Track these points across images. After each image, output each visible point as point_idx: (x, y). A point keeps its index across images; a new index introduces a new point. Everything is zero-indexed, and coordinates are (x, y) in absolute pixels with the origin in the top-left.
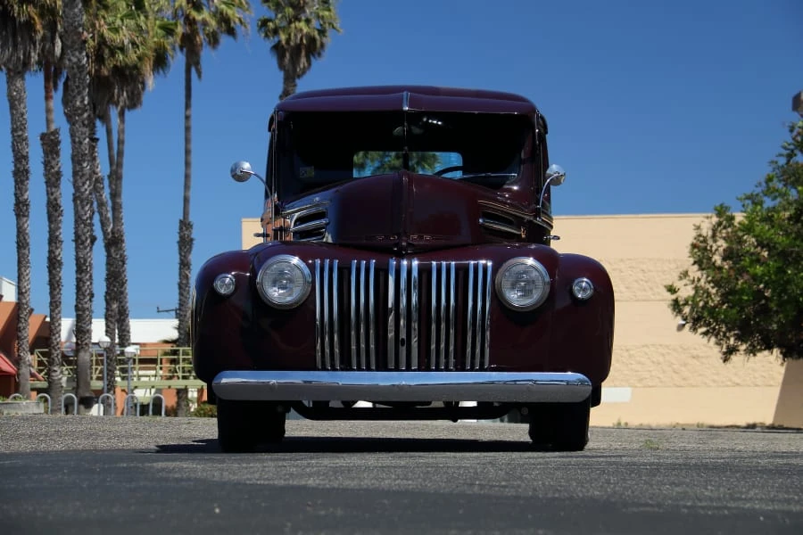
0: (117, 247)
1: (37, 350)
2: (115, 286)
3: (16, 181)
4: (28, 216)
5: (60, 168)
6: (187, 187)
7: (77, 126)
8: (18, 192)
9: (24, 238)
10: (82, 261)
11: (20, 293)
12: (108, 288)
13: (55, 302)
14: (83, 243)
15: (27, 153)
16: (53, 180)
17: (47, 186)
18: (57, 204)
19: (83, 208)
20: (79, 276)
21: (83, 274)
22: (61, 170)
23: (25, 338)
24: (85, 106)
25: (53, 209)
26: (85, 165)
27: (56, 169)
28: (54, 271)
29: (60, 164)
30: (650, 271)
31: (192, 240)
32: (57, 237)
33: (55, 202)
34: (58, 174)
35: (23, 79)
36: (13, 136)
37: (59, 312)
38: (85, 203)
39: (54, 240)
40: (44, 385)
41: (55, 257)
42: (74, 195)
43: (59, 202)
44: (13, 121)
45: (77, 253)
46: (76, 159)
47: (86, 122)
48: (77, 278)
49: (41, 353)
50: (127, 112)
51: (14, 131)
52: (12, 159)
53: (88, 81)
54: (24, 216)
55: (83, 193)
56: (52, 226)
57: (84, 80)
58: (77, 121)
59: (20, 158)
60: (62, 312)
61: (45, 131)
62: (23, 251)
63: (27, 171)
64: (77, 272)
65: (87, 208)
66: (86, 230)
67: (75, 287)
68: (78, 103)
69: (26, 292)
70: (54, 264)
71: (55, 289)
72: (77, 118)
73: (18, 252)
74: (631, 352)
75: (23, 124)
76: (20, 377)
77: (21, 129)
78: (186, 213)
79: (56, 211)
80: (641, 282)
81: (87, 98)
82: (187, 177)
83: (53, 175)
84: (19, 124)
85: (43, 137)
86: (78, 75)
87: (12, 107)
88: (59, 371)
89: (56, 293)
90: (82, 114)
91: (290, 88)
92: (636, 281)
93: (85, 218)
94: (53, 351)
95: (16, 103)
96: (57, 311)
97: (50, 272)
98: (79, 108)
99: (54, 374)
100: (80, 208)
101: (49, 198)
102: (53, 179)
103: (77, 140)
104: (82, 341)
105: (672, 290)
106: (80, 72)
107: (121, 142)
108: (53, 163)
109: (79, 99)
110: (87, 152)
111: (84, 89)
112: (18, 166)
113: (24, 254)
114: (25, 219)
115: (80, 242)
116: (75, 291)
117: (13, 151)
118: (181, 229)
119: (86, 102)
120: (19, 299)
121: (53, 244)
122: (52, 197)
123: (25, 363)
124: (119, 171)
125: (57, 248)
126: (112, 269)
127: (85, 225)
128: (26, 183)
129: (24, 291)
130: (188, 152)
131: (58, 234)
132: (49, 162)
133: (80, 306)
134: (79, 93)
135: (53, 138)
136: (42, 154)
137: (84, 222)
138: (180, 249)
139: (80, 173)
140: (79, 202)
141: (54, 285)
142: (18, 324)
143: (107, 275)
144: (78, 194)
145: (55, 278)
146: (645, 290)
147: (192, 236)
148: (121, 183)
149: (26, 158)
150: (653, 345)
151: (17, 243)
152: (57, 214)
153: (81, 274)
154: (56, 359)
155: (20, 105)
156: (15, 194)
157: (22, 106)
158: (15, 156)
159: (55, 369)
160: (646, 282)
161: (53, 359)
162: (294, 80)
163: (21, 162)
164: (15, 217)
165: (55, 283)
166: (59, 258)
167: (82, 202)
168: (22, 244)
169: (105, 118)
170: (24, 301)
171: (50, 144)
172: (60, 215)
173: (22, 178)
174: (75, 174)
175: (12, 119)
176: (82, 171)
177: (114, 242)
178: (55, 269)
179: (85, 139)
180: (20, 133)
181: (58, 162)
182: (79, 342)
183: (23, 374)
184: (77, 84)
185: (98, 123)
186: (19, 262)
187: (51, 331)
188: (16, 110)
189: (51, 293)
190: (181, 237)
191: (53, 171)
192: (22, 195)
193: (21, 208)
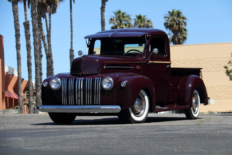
0: (49, 58)
1: (26, 92)
2: (49, 71)
3: (16, 38)
4: (20, 49)
5: (30, 33)
6: (72, 38)
7: (34, 20)
8: (17, 41)
9: (19, 56)
10: (37, 63)
11: (18, 74)
12: (47, 71)
13: (30, 76)
14: (37, 58)
15: (19, 29)
17: (26, 39)
18: (29, 45)
19: (36, 46)
20: (36, 68)
21: (37, 67)
22: (30, 34)
23: (21, 88)
24: (36, 13)
25: (28, 46)
26: (37, 32)
27: (29, 34)
28: (29, 67)
29: (30, 32)
30: (220, 61)
31: (74, 55)
32: (30, 55)
33: (29, 44)
34: (29, 35)
35: (17, 5)
36: (15, 23)
37: (31, 80)
38: (37, 45)
39: (29, 57)
40: (27, 102)
41: (29, 62)
42: (34, 42)
43: (30, 44)
44: (15, 19)
45: (35, 60)
46: (34, 30)
47: (37, 18)
48: (35, 69)
49: (27, 92)
50: (51, 14)
51: (15, 22)
52: (15, 31)
53: (37, 5)
54: (19, 49)
55: (36, 41)
56: (28, 52)
57: (36, 4)
58: (34, 18)
59: (17, 30)
60: (32, 79)
61: (25, 21)
62: (19, 60)
63: (19, 35)
64: (35, 67)
65: (38, 46)
66: (38, 53)
67: (35, 72)
68: (34, 12)
69: (20, 73)
70: (29, 64)
71: (30, 72)
72: (34, 17)
73: (17, 61)
74: (215, 88)
75: (17, 20)
76: (19, 100)
77: (17, 21)
78: (72, 47)
79: (29, 47)
80: (217, 65)
81: (37, 11)
82: (72, 35)
83: (27, 36)
84: (16, 19)
85: (24, 23)
86: (34, 3)
87: (14, 14)
88: (32, 98)
89: (30, 73)
90: (35, 16)
91: (104, 5)
92: (216, 65)
93: (37, 49)
94: (30, 92)
95: (15, 12)
96: (31, 79)
97: (28, 67)
98: (34, 14)
99: (30, 99)
100: (35, 46)
101: (27, 43)
102: (28, 37)
103: (34, 24)
104: (38, 89)
105: (226, 67)
106: (34, 2)
107: (50, 24)
108: (28, 32)
109: (34, 11)
110: (37, 28)
111: (36, 7)
112: (17, 33)
113: (19, 61)
114: (19, 50)
115: (36, 57)
116: (35, 73)
117: (15, 28)
118: (70, 52)
119: (36, 12)
120: (18, 76)
121: (29, 58)
122: (28, 43)
123: (21, 96)
124: (50, 34)
125: (30, 59)
126: (48, 65)
127: (38, 52)
128: (19, 39)
129: (19, 73)
130: (72, 27)
131: (30, 54)
132: (26, 31)
133: (37, 78)
134: (34, 9)
135: (27, 24)
136: (24, 29)
137: (37, 51)
138: (70, 58)
139: (35, 35)
140: (35, 44)
141: (30, 71)
142: (18, 84)
143: (47, 67)
144: (35, 42)
145: (30, 69)
146: (219, 68)
147: (74, 54)
148: (50, 38)
149: (19, 30)
150: (222, 85)
151: (17, 58)
152: (29, 48)
153: (36, 67)
154: (31, 94)
155: (16, 13)
156: (16, 42)
157: (17, 13)
158: (15, 30)
159: (31, 98)
160: (219, 65)
161: (30, 95)
162: (105, 3)
163: (17, 32)
164: (16, 50)
165: (30, 70)
166: (31, 62)
167: (36, 44)
168: (19, 58)
169: (44, 17)
170: (20, 76)
172: (30, 48)
173: (18, 37)
174: (34, 35)
175: (14, 18)
176: (36, 34)
177: (49, 56)
178: (29, 66)
179: (36, 24)
180: (17, 22)
181: (29, 31)
182: (37, 89)
183: (20, 100)
184: (33, 6)
185: (42, 18)
186: (18, 64)
187: (29, 85)
188: (15, 15)
189: (29, 74)
190: (70, 54)
191: (28, 34)
192: (18, 42)
193: (18, 47)
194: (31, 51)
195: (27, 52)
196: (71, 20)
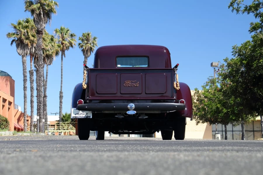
3: (24, 82)
6: (61, 83)
7: (40, 69)
13: (32, 111)
15: (26, 75)
16: (32, 82)
17: (30, 83)
22: (34, 79)
25: (32, 88)
31: (63, 96)
35: (26, 58)
39: (32, 96)
41: (32, 100)
44: (23, 67)
47: (42, 68)
51: (23, 70)
52: (23, 77)
62: (25, 99)
63: (26, 80)
66: (42, 94)
68: (40, 63)
70: (32, 102)
75: (26, 68)
78: (61, 90)
81: (42, 62)
85: (30, 71)
87: (23, 64)
91: (86, 60)
94: (32, 123)
97: (31, 104)
98: (41, 64)
103: (40, 72)
104: (41, 120)
108: (32, 78)
110: (42, 75)
114: (26, 91)
117: (23, 75)
118: (60, 93)
122: (32, 86)
123: (25, 126)
125: (33, 98)
126: (44, 103)
128: (26, 82)
129: (25, 108)
130: (62, 75)
135: (32, 71)
136: (30, 76)
138: (60, 98)
141: (32, 107)
152: (33, 90)
154: (32, 125)
157: (25, 64)
159: (32, 127)
162: (87, 58)
163: (25, 77)
168: (25, 97)
170: (25, 111)
171: (31, 73)
177: (45, 96)
179: (42, 72)
180: (25, 70)
184: (40, 59)
186: (24, 101)
189: (31, 109)
191: (32, 80)
192: (25, 85)
193: (25, 88)
194: (34, 92)
195: (31, 93)
196: (62, 70)
